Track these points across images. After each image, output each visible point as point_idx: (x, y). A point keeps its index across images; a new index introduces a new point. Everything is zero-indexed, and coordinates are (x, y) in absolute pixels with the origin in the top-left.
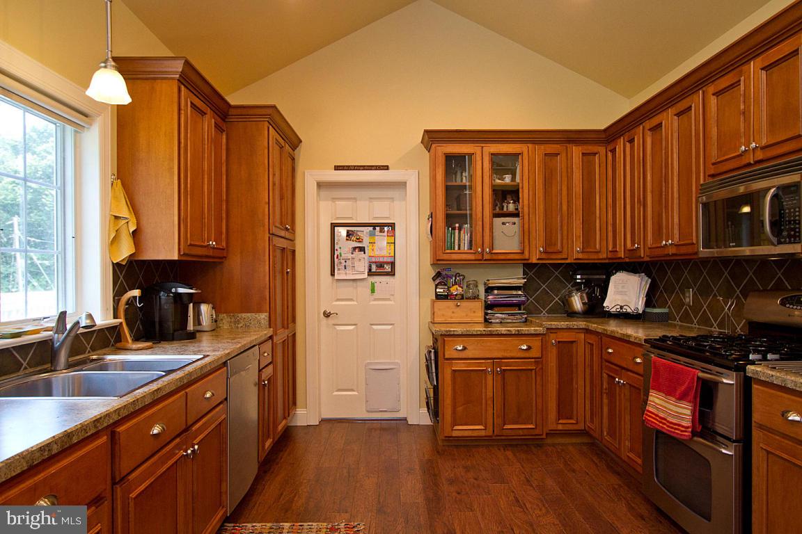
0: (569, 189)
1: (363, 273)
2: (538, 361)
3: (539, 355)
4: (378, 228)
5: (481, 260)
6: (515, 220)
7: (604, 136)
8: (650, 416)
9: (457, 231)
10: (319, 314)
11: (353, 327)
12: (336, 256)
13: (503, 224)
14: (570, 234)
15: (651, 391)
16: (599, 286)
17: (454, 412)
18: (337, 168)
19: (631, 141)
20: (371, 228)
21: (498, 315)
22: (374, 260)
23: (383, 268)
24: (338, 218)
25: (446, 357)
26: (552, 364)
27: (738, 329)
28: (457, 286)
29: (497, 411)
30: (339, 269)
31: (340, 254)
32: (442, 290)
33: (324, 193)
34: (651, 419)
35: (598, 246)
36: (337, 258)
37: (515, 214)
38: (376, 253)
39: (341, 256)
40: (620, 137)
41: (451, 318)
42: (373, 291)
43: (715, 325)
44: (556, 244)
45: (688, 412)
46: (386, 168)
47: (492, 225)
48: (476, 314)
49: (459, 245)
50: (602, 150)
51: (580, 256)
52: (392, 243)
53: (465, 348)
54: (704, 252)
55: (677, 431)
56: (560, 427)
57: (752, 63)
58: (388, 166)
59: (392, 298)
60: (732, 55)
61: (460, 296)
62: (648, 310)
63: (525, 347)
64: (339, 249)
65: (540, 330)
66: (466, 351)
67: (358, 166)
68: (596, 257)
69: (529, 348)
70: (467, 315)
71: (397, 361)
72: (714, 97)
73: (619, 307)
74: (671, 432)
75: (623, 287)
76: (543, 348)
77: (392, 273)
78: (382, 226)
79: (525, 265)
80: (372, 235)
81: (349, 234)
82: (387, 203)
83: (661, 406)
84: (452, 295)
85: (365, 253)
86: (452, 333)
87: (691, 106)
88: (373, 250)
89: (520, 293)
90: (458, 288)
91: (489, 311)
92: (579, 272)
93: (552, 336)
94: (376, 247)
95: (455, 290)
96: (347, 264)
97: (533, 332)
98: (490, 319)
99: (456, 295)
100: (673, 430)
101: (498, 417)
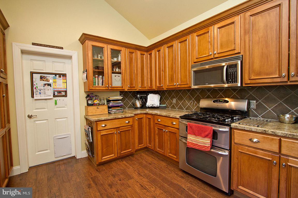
0: (137, 65)
1: (50, 96)
2: (132, 126)
3: (132, 124)
4: (58, 76)
5: (107, 90)
6: (120, 75)
7: (146, 49)
8: (189, 144)
9: (97, 78)
10: (25, 116)
11: (46, 121)
12: (34, 88)
13: (115, 76)
14: (137, 81)
15: (188, 134)
16: (144, 98)
17: (102, 152)
18: (34, 44)
19: (159, 51)
20: (54, 75)
21: (113, 110)
22: (56, 90)
23: (61, 94)
24: (34, 69)
25: (98, 130)
26: (136, 127)
27: (193, 110)
28: (97, 100)
29: (118, 147)
30: (36, 94)
31: (37, 87)
32: (91, 102)
33: (25, 56)
34: (190, 145)
35: (145, 86)
36: (35, 88)
37: (120, 73)
38: (57, 87)
39: (37, 88)
40: (153, 50)
41: (95, 113)
42: (56, 104)
43: (185, 109)
44: (133, 84)
45: (209, 142)
46: (62, 48)
47: (111, 76)
48: (105, 111)
49: (98, 84)
50: (146, 53)
51: (140, 89)
52: (65, 82)
53: (106, 125)
54: (193, 87)
55: (203, 148)
56: (139, 148)
57: (213, 26)
58: (63, 48)
59: (66, 106)
60: (205, 23)
61: (98, 104)
62: (161, 105)
63: (127, 122)
64: (36, 85)
65: (132, 115)
66: (106, 127)
67: (46, 45)
68: (145, 89)
69: (129, 122)
70: (101, 112)
71: (69, 133)
72: (197, 37)
73: (152, 105)
74: (201, 149)
75: (152, 98)
76: (133, 122)
77: (66, 96)
78: (60, 75)
79: (120, 92)
80: (54, 78)
81: (41, 78)
82: (62, 64)
83: (193, 139)
84: (95, 104)
85: (51, 87)
86: (100, 120)
87: (187, 40)
88: (55, 85)
89: (121, 102)
90: (97, 101)
91: (110, 109)
92: (139, 94)
93: (136, 117)
94: (56, 84)
95: (96, 102)
96: (41, 92)
97: (130, 116)
98: (111, 112)
99: (97, 104)
100: (201, 148)
101: (119, 149)
